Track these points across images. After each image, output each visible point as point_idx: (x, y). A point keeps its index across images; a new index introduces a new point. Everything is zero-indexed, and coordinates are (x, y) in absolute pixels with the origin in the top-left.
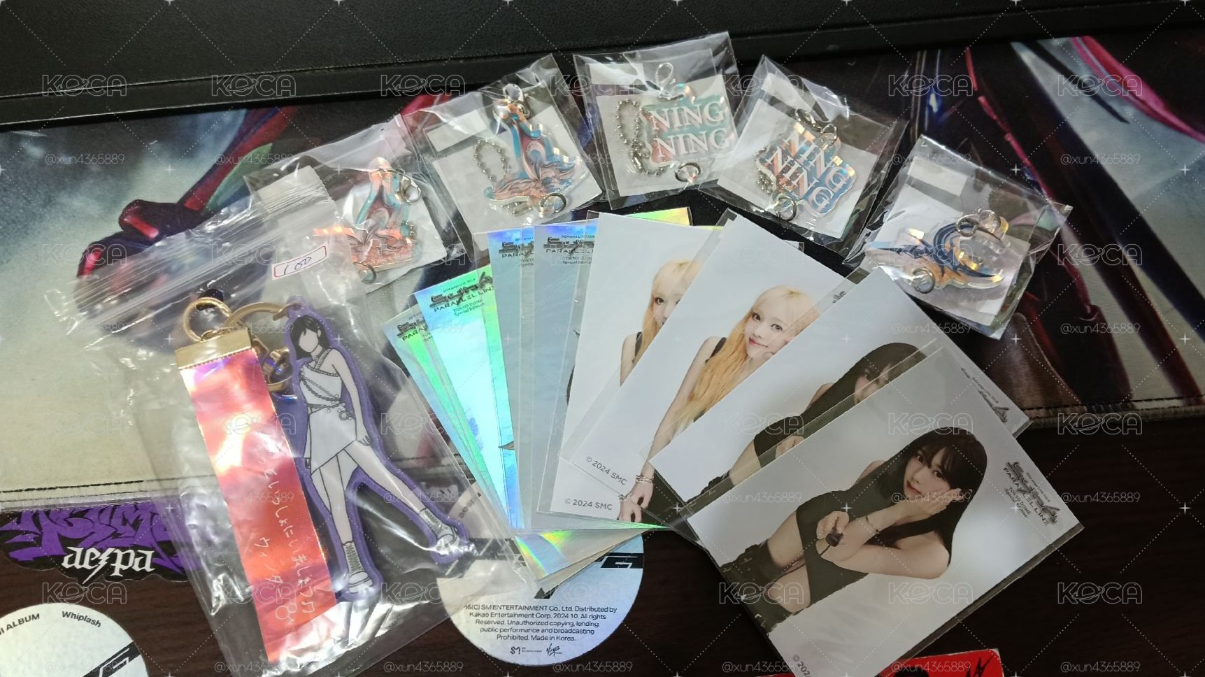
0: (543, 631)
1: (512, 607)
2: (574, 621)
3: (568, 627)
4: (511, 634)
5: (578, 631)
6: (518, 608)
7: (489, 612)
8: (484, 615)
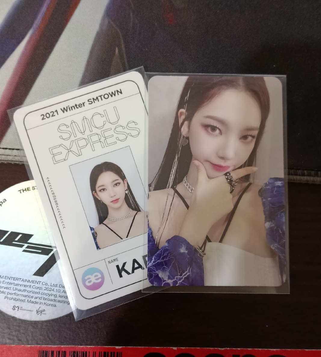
0: (36, 298)
1: (17, 279)
2: (58, 294)
3: (53, 298)
4: (14, 297)
5: (59, 301)
7: (2, 280)
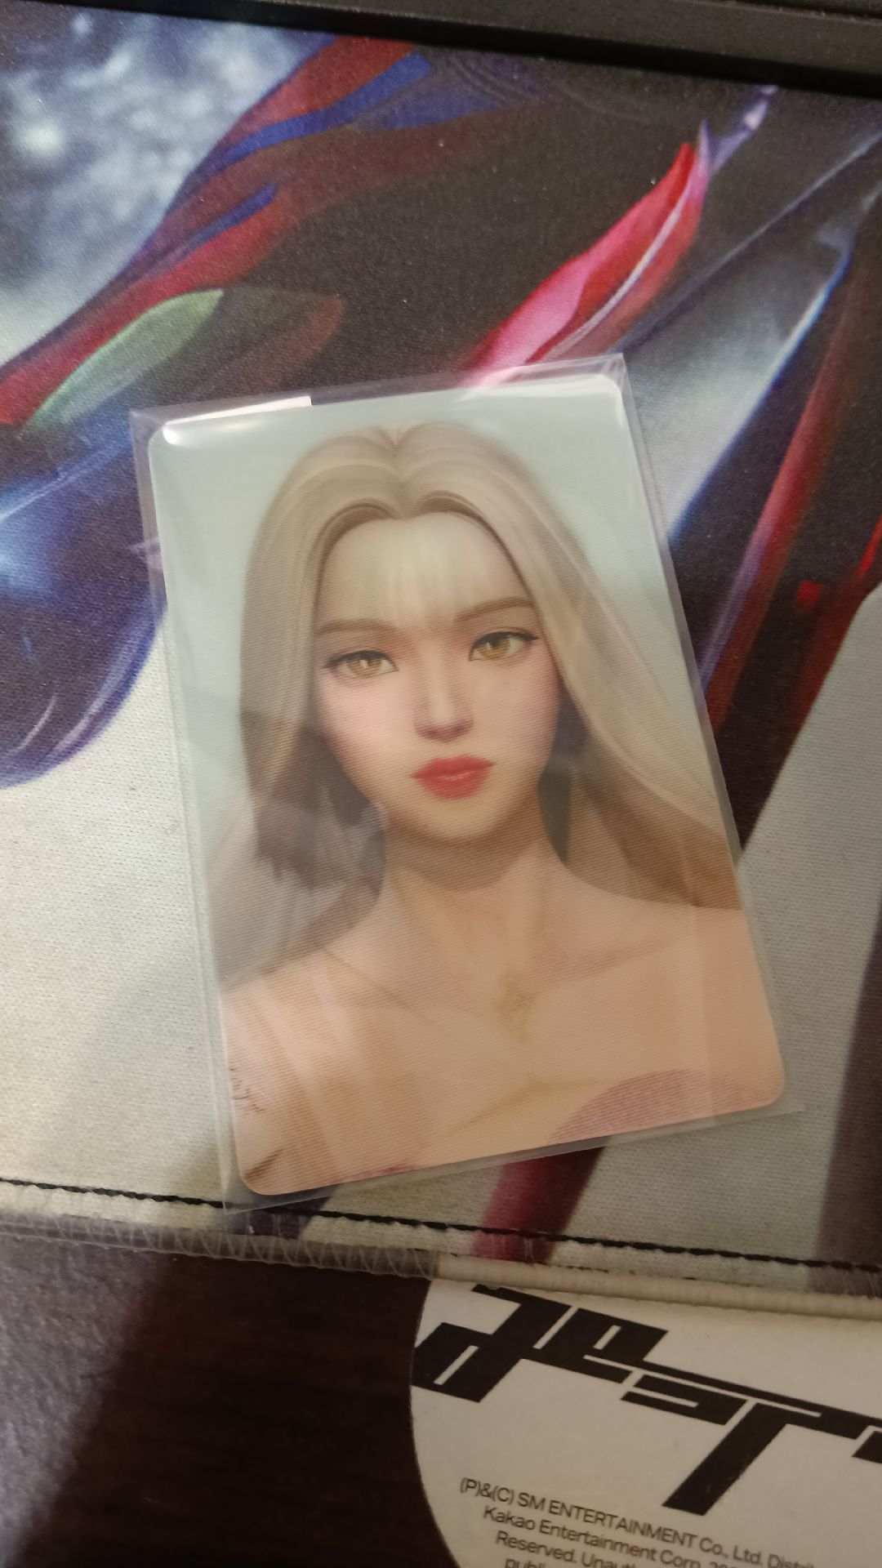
1: (601, 1517)
6: (616, 1521)
7: (537, 1515)
8: (522, 1524)
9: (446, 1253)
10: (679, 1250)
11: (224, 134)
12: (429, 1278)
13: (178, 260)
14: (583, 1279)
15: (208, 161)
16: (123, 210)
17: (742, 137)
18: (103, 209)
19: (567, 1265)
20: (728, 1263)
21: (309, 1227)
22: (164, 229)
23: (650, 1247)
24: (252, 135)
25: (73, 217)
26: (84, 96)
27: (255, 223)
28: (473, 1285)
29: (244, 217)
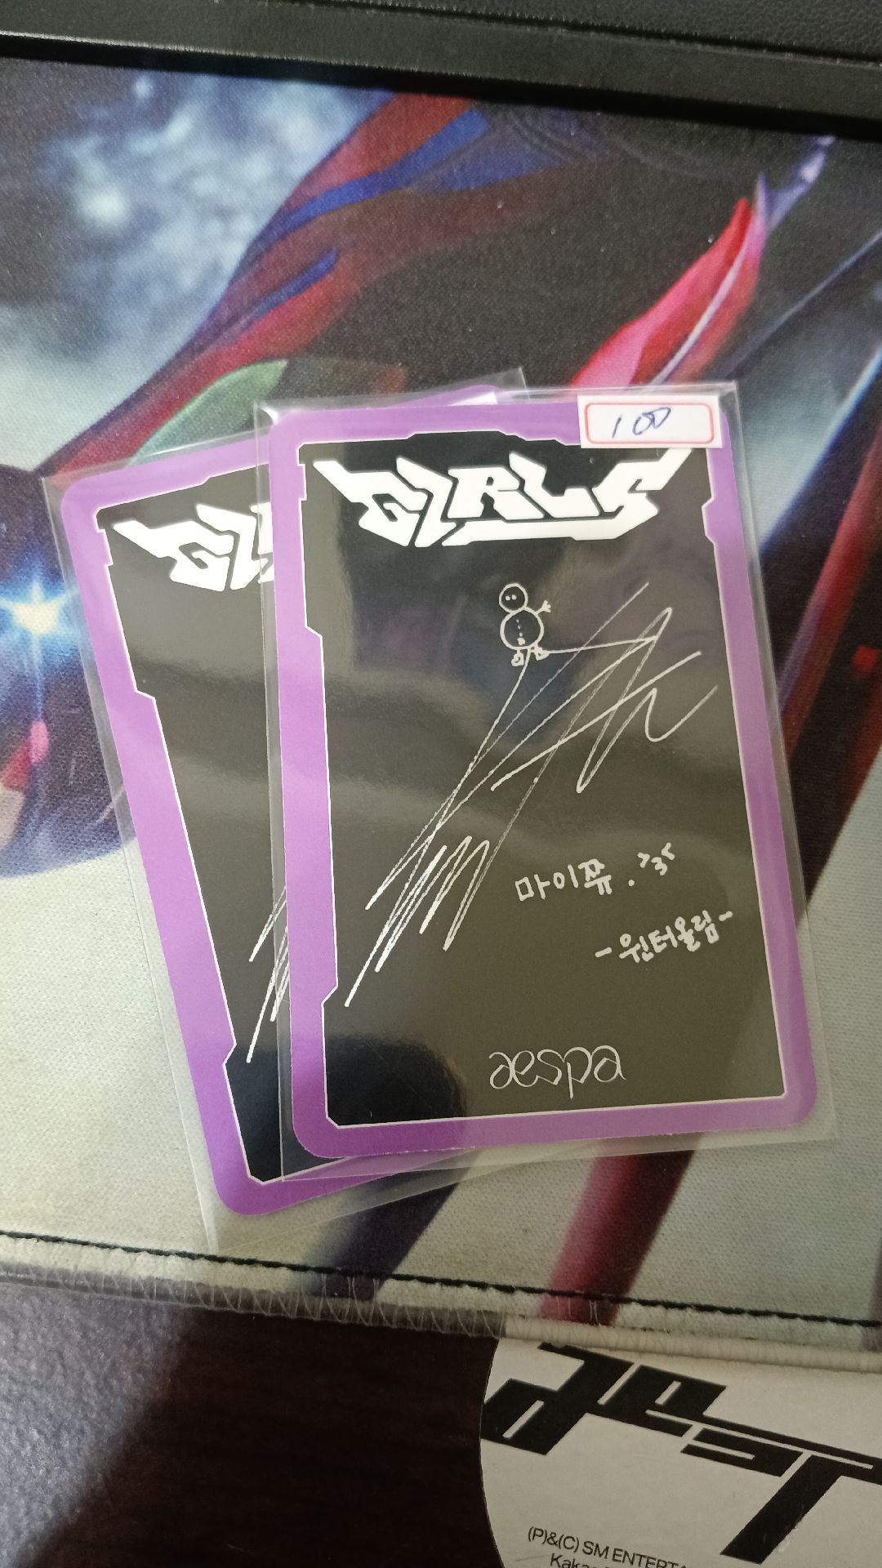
1: (662, 1565)
7: (601, 1563)
9: (513, 1315)
10: (739, 1312)
11: (285, 199)
12: (496, 1338)
13: (243, 330)
14: (645, 1340)
15: (269, 227)
16: (188, 280)
17: (798, 191)
18: (168, 279)
19: (630, 1325)
20: (785, 1323)
21: (382, 1289)
22: (228, 298)
23: (710, 1309)
24: (313, 200)
25: (140, 286)
26: (147, 161)
27: (317, 292)
28: (539, 1344)
29: (307, 285)
